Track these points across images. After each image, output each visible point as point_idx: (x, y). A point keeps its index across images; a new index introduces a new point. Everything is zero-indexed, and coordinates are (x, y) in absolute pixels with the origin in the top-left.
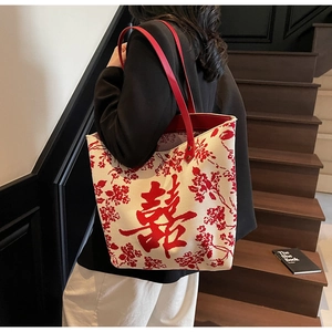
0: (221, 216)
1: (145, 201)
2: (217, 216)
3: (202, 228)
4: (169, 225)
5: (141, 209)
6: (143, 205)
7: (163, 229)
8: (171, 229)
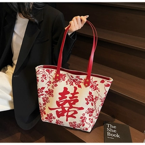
0: (92, 112)
1: (60, 96)
2: (91, 111)
3: (84, 114)
4: (70, 108)
5: (58, 100)
6: (59, 98)
7: (66, 109)
8: (70, 110)
